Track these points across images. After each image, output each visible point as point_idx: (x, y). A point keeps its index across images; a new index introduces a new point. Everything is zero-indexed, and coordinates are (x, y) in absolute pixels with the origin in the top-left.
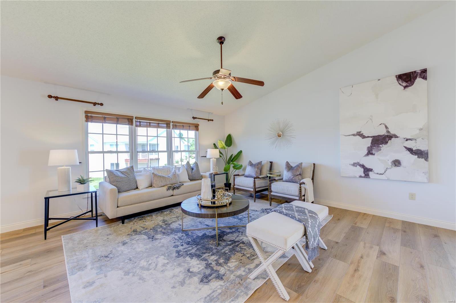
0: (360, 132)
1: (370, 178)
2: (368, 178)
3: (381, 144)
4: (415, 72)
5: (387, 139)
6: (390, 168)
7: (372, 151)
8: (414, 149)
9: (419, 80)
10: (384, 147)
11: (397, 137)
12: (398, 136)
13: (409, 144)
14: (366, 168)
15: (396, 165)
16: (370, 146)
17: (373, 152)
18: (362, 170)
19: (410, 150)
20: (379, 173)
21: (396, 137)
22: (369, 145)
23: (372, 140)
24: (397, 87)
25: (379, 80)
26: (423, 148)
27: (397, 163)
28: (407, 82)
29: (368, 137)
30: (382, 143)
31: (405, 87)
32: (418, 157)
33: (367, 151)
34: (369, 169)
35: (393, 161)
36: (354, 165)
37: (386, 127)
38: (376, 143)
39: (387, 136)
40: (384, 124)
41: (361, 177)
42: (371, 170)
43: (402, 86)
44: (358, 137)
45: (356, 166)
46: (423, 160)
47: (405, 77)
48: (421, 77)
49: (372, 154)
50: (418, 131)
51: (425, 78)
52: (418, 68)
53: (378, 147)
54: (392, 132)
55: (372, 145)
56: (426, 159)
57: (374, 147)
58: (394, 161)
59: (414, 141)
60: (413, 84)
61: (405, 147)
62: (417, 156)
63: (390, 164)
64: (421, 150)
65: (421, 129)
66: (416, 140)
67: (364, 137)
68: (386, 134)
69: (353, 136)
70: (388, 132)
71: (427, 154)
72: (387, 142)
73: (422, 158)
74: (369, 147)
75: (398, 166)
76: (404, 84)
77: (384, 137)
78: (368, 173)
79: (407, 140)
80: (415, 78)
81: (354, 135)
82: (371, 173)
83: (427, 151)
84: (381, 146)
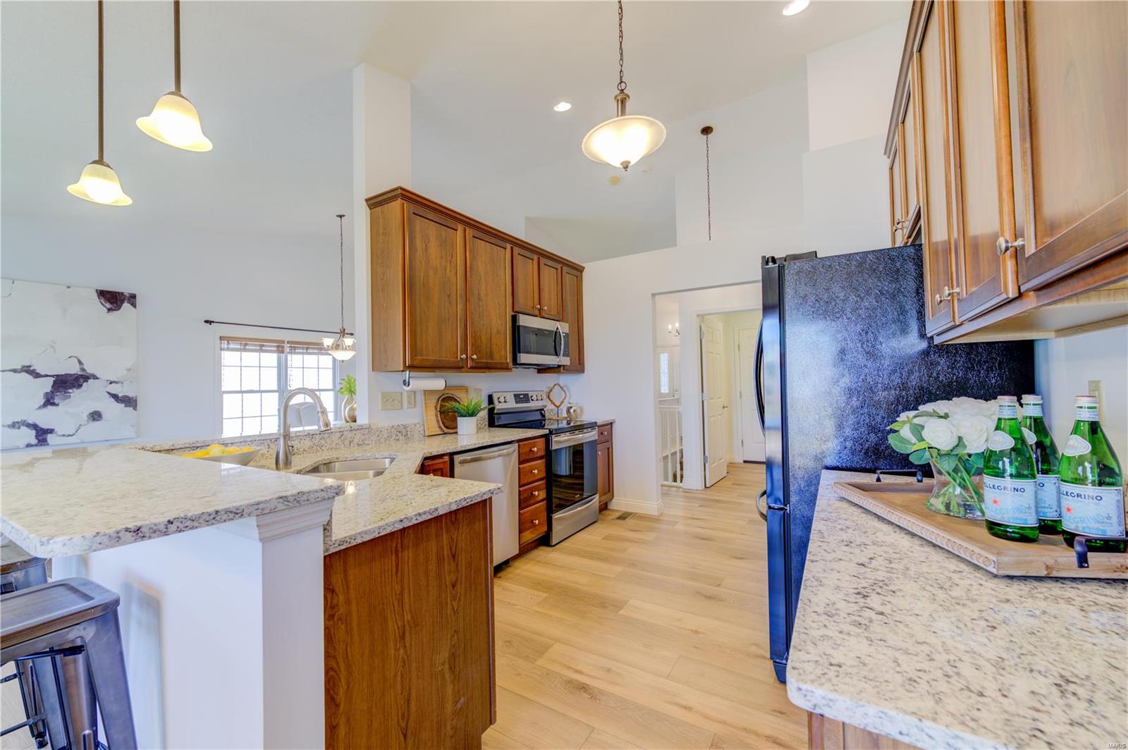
0: (30, 366)
1: (48, 444)
2: (44, 445)
3: (70, 388)
4: (122, 293)
5: (82, 380)
6: (85, 425)
7: (54, 399)
8: (120, 395)
9: (126, 305)
10: (75, 393)
11: (97, 378)
12: (98, 376)
13: (115, 389)
14: (42, 429)
15: (94, 420)
16: (51, 391)
17: (56, 401)
18: (33, 433)
19: (115, 397)
20: (67, 433)
21: (95, 377)
22: (49, 389)
23: (55, 382)
24: (99, 308)
25: (69, 287)
26: (131, 395)
27: (96, 416)
28: (111, 303)
29: (47, 376)
30: (73, 386)
31: (109, 310)
32: (126, 406)
33: (44, 400)
34: (48, 430)
35: (90, 414)
36: (14, 425)
37: (80, 363)
38: (61, 387)
39: (82, 375)
40: (75, 357)
41: (29, 446)
42: (51, 431)
43: (105, 307)
44: (24, 375)
45: (19, 428)
46: (131, 408)
47: (109, 296)
48: (129, 302)
49: (54, 404)
50: (125, 372)
51: (134, 305)
52: (127, 291)
53: (65, 393)
54: (90, 370)
55: (54, 389)
56: (135, 408)
57: (58, 394)
58: (92, 413)
59: (119, 385)
60: (119, 309)
61: (109, 393)
62: (123, 405)
63: (86, 418)
64: (128, 397)
65: (129, 370)
66: (122, 383)
67: (37, 375)
68: (80, 373)
69: (12, 373)
70: (83, 370)
71: (136, 401)
72: (81, 386)
73: (130, 406)
74: (47, 393)
75: (98, 420)
76: (108, 305)
77: (76, 377)
78: (45, 436)
79: (111, 383)
80: (122, 302)
81: (15, 371)
82: (50, 437)
83: (136, 397)
84: (70, 391)
